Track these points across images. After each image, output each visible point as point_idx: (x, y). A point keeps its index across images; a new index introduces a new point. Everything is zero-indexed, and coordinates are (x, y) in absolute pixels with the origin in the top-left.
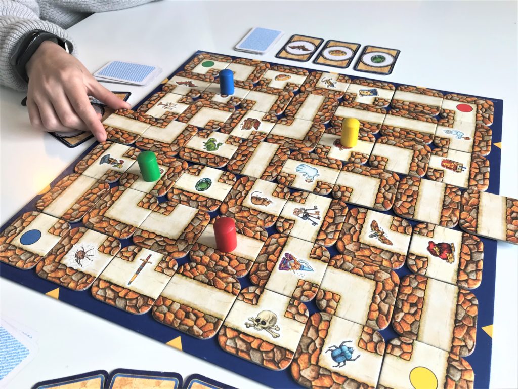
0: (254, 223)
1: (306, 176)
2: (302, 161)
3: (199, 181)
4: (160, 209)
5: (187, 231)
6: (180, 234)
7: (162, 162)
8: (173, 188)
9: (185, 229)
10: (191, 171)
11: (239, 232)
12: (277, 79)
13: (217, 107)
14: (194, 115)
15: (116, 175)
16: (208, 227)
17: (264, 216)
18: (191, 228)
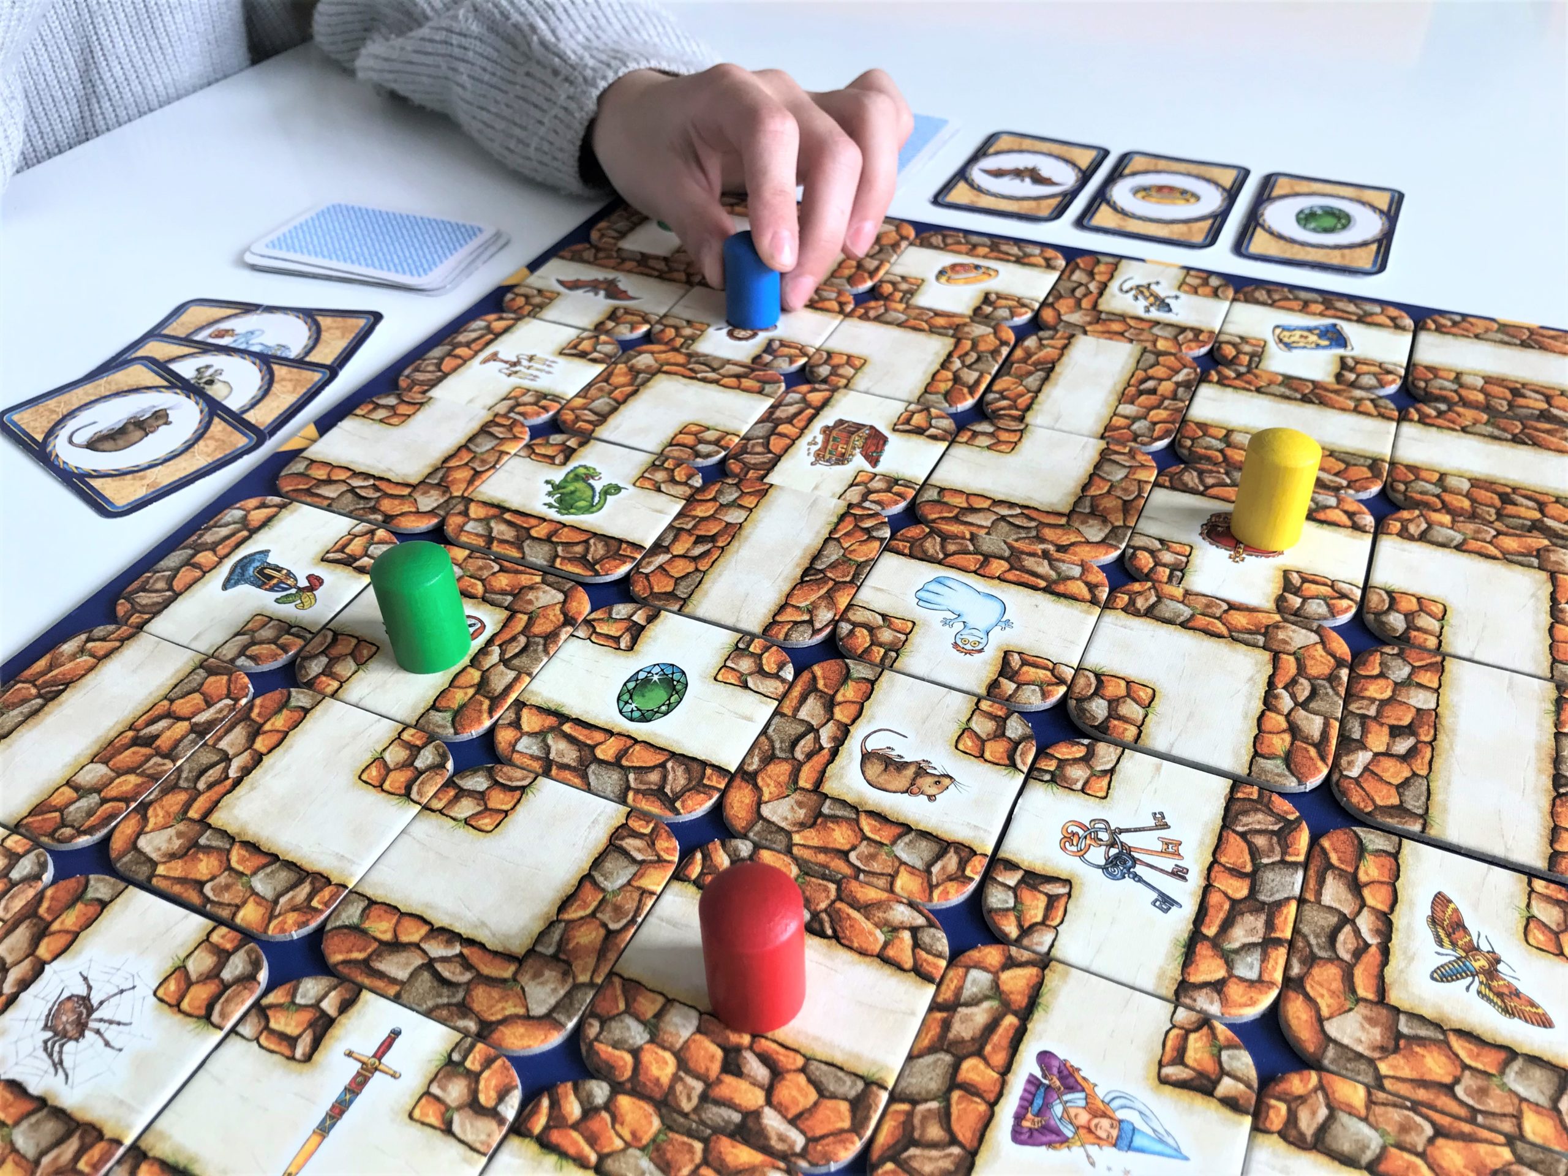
0: (882, 882)
1: (959, 626)
2: (940, 563)
3: (634, 677)
4: (457, 798)
5: (573, 914)
6: (538, 927)
7: (479, 589)
8: (519, 705)
9: (565, 904)
10: (603, 629)
11: (814, 929)
12: (943, 279)
13: (712, 375)
14: (620, 403)
15: (286, 639)
16: (668, 898)
17: (926, 849)
18: (592, 899)
